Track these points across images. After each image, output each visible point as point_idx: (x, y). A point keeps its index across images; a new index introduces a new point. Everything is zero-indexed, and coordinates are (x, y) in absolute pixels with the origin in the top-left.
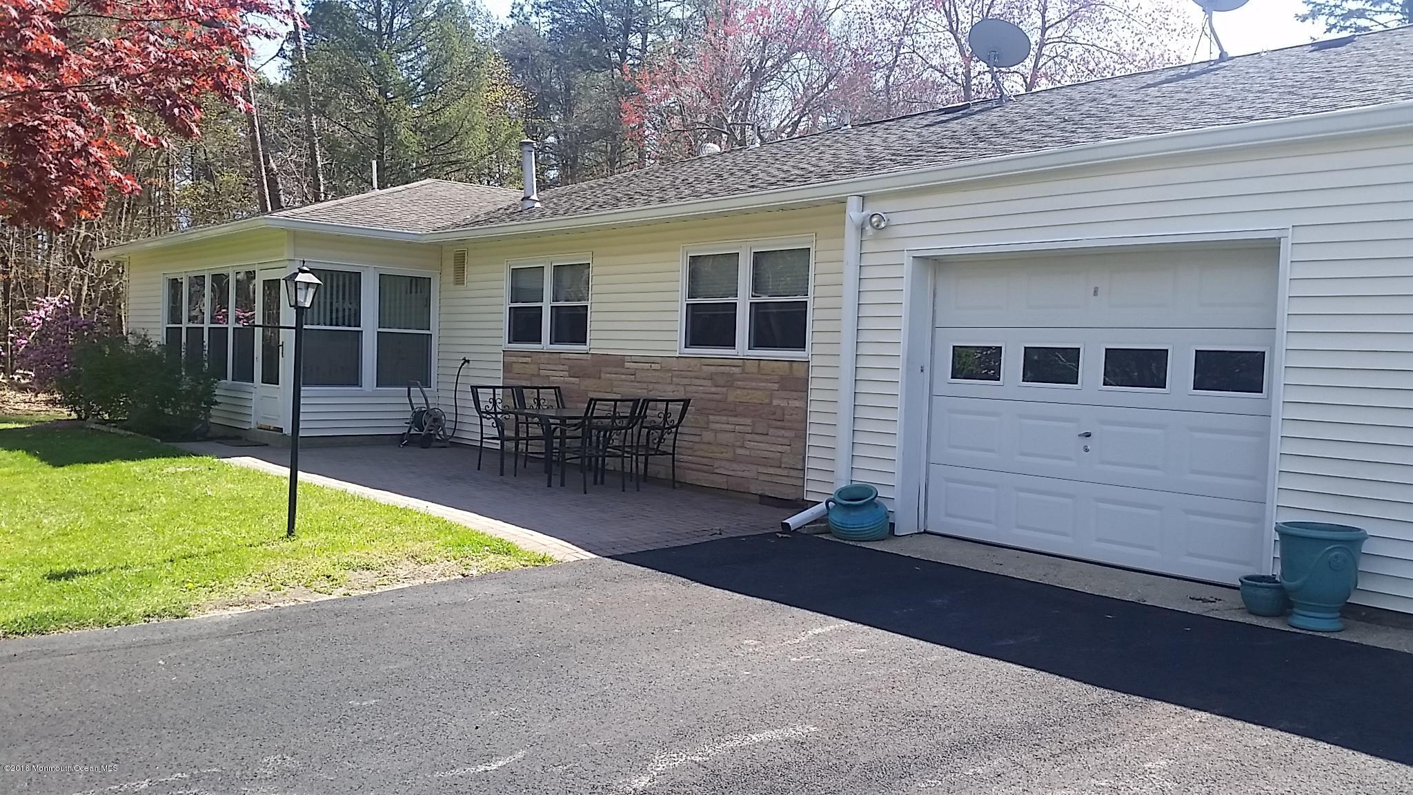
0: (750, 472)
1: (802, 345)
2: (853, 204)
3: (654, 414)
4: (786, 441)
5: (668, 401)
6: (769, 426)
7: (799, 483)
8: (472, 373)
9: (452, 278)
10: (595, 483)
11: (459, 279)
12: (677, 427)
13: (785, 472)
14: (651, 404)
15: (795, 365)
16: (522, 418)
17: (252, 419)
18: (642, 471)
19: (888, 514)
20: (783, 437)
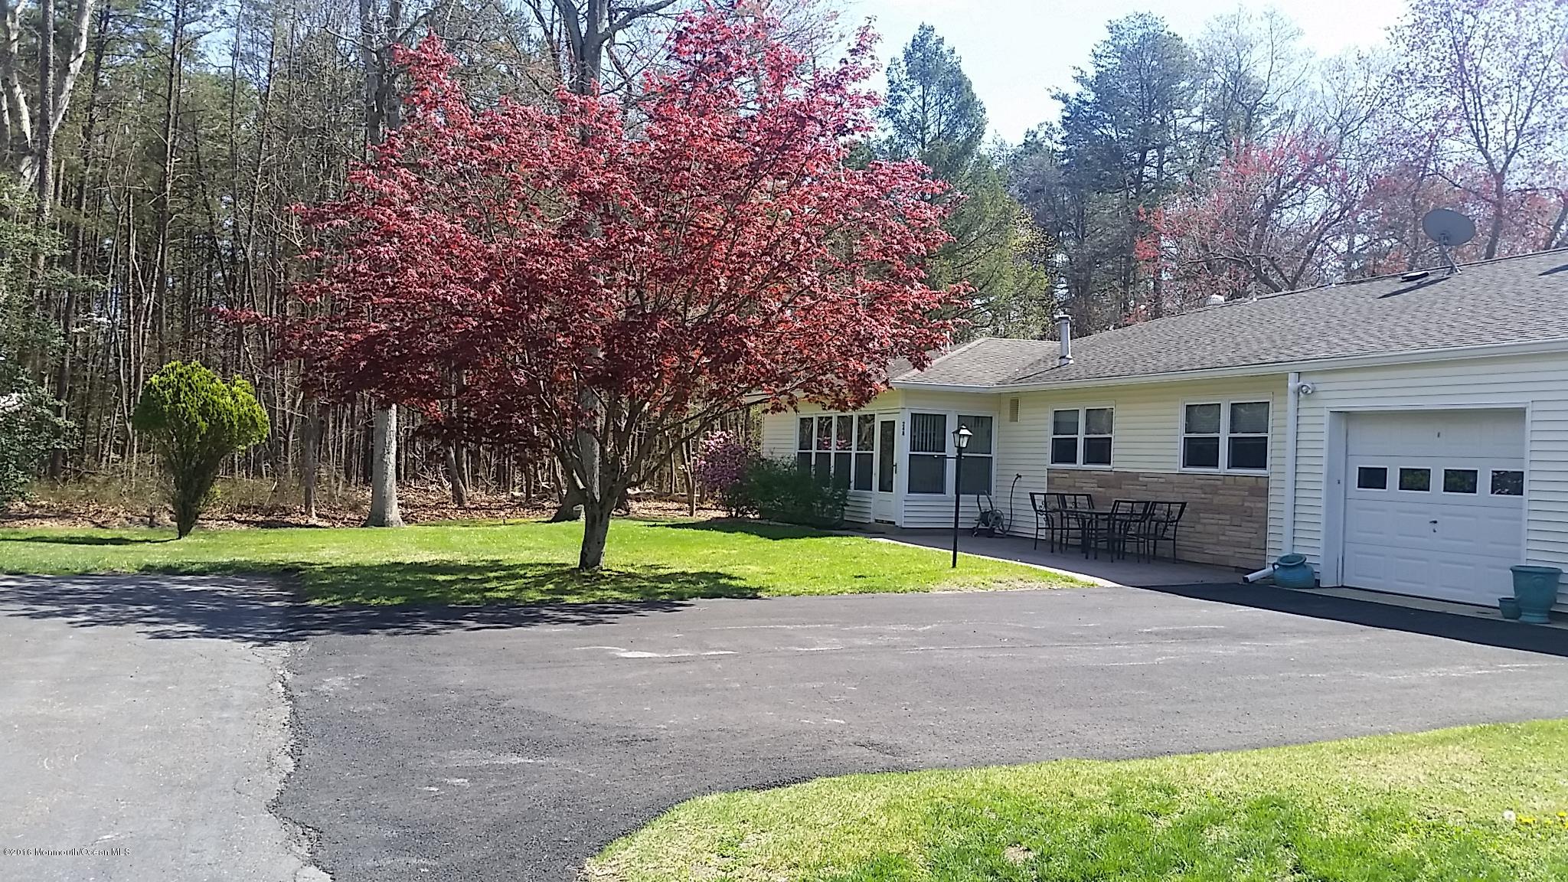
0: (1228, 551)
1: (1264, 467)
2: (1292, 377)
3: (1160, 513)
4: (1253, 531)
5: (1170, 503)
6: (1242, 520)
7: (1262, 558)
8: (1023, 485)
9: (1008, 417)
10: (1118, 558)
11: (1014, 418)
12: (1177, 521)
13: (1253, 551)
14: (1158, 505)
15: (1259, 479)
16: (1065, 514)
17: (872, 516)
18: (1152, 553)
19: (1313, 573)
20: (1252, 527)
